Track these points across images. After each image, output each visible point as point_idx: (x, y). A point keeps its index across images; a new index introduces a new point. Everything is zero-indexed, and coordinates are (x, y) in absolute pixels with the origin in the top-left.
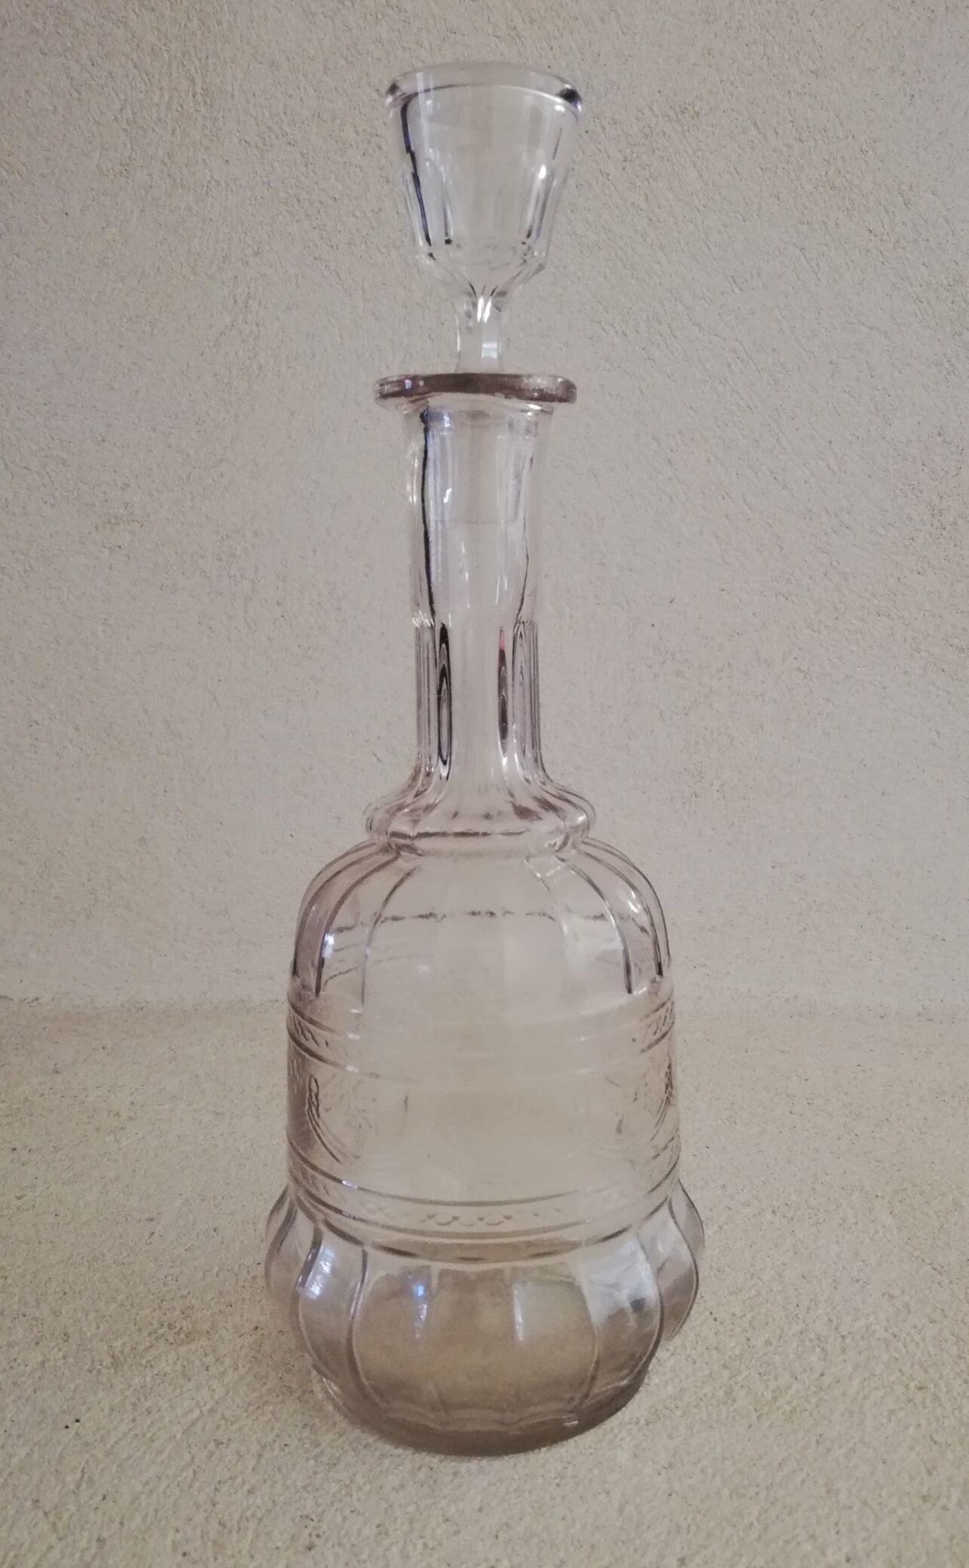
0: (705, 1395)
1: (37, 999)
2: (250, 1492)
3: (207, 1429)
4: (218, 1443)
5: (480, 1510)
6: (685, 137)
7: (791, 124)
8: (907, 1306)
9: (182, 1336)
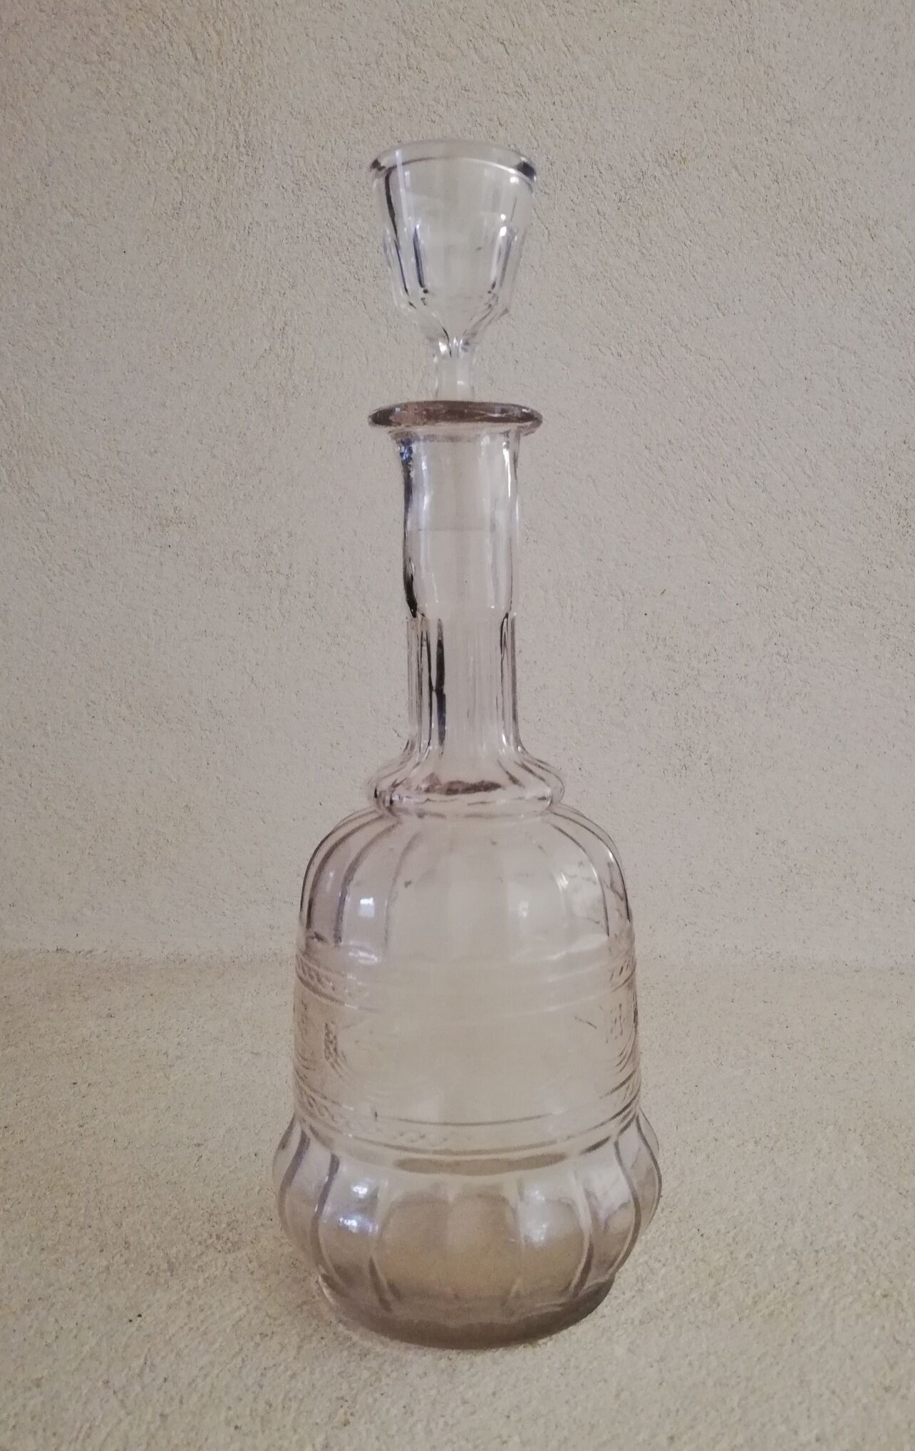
0: (693, 1300)
1: (91, 952)
2: (293, 1376)
3: (253, 1323)
4: (263, 1335)
5: (494, 1394)
6: (673, 180)
7: (768, 168)
8: (874, 1225)
9: (229, 1245)
